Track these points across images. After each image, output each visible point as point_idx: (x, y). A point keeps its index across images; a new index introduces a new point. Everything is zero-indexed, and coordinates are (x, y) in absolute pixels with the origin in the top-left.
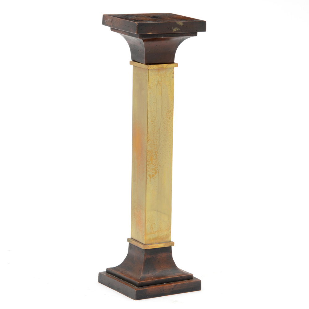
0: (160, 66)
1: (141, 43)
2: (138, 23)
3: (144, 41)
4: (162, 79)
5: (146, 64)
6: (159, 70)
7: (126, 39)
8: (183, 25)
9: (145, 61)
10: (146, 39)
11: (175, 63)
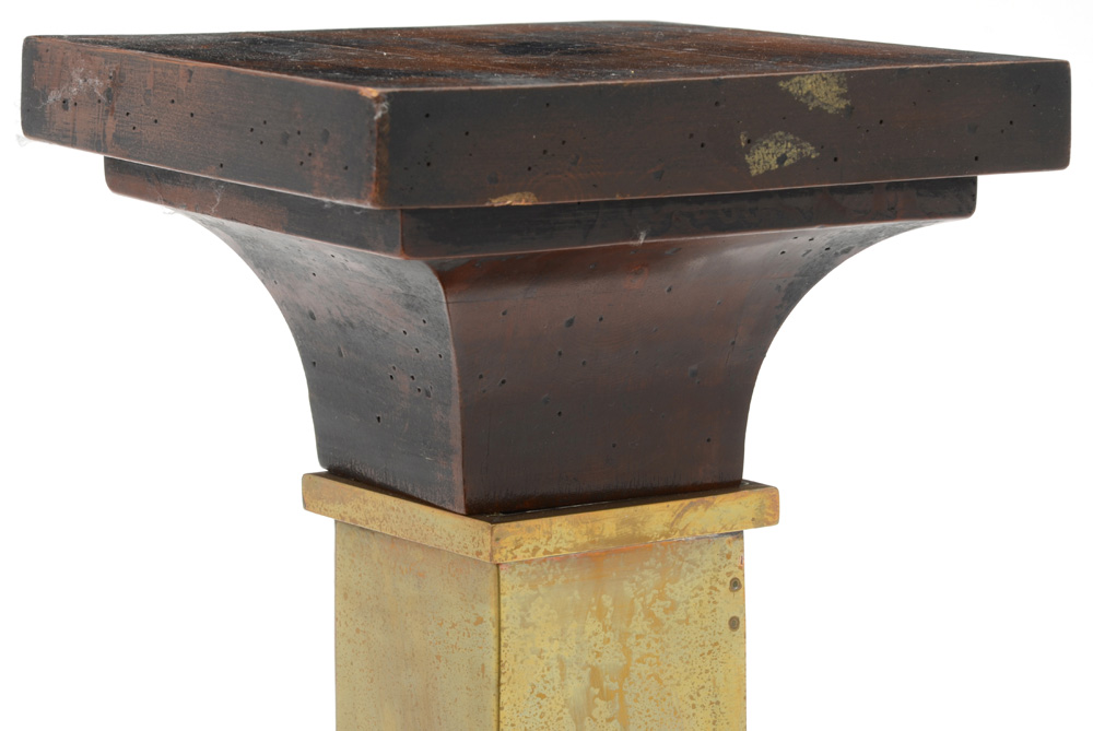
0: (609, 522)
1: (413, 304)
2: (390, 96)
3: (447, 278)
4: (628, 652)
5: (475, 510)
6: (594, 559)
7: (264, 265)
8: (849, 110)
9: (458, 477)
10: (472, 262)
11: (754, 486)
